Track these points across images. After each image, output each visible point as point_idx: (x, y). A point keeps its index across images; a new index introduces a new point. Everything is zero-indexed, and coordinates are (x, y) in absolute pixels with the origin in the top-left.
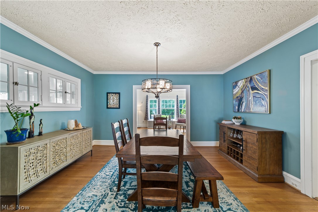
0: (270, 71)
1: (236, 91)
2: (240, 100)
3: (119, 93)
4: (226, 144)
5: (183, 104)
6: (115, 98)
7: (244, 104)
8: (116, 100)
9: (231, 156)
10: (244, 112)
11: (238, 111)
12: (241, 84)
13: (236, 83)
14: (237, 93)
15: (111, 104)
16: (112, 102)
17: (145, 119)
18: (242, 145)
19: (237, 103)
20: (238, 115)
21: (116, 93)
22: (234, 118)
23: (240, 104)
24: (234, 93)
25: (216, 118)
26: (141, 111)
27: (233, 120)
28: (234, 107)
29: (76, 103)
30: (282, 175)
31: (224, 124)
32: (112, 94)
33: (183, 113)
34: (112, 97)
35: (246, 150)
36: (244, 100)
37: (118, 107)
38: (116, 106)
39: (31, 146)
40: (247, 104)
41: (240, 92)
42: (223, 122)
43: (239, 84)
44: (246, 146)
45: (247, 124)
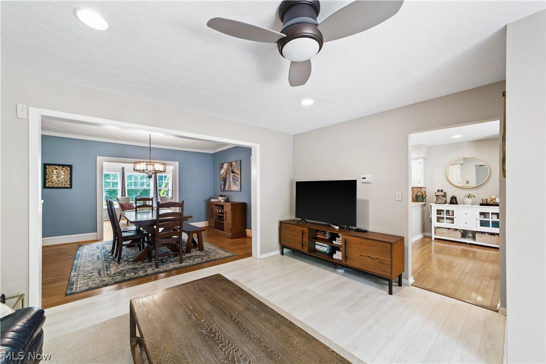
0: (240, 160)
1: (223, 171)
2: (225, 180)
3: (71, 167)
4: (213, 221)
5: (163, 181)
6: (63, 173)
7: (227, 184)
8: (63, 176)
9: (217, 229)
10: (228, 191)
11: (224, 190)
12: (225, 166)
13: (223, 164)
14: (223, 173)
15: (53, 181)
16: (55, 177)
18: (223, 217)
19: (223, 183)
20: (223, 194)
21: (63, 166)
22: (220, 196)
23: (225, 184)
24: (221, 173)
25: (206, 198)
27: (219, 198)
28: (221, 186)
30: (245, 231)
31: (212, 202)
32: (57, 167)
33: (163, 194)
34: (55, 171)
35: (226, 219)
36: (227, 181)
37: (69, 186)
38: (63, 184)
40: (229, 184)
41: (225, 173)
42: (212, 200)
43: (224, 166)
44: (226, 216)
45: (230, 200)
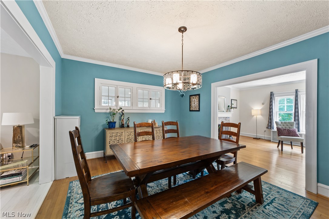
3: (199, 95)
8: (196, 103)
15: (193, 106)
17: (267, 128)
21: (196, 95)
26: (261, 115)
29: (161, 106)
32: (194, 96)
34: (193, 100)
37: (198, 110)
38: (196, 108)
39: (113, 132)
